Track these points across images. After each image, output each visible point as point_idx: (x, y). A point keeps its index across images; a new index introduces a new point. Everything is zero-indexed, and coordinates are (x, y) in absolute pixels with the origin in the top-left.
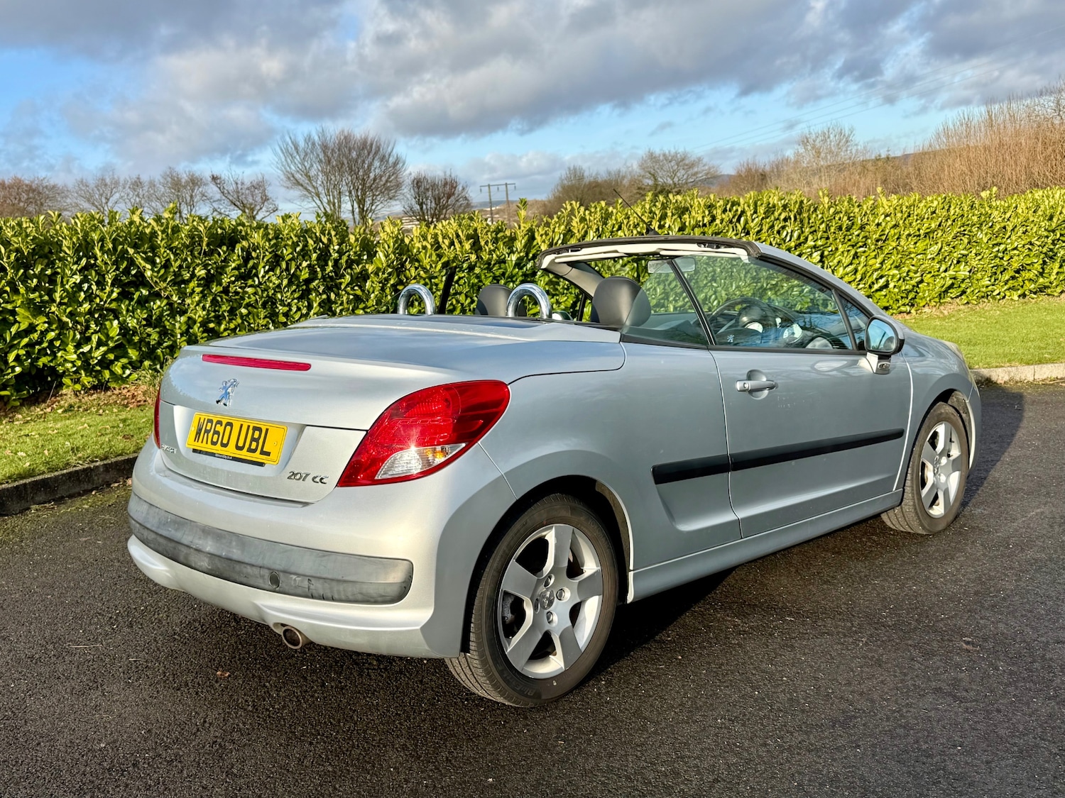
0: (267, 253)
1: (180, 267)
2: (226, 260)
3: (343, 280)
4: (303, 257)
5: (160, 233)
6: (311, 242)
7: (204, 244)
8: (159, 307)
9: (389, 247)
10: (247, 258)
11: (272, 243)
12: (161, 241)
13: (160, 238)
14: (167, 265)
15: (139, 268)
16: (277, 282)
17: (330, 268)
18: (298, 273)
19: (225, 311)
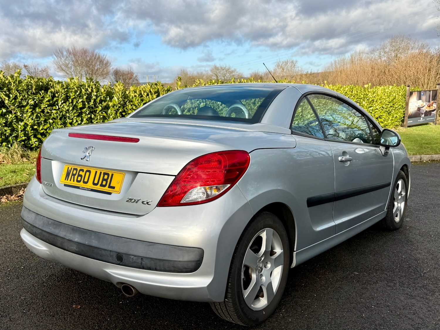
0: (63, 95)
1: (22, 99)
2: (43, 97)
3: (97, 109)
4: (80, 97)
5: (12, 83)
6: (83, 90)
7: (34, 89)
8: (11, 117)
9: (119, 95)
10: (53, 96)
11: (65, 90)
12: (13, 87)
13: (13, 85)
14: (15, 98)
15: (2, 99)
16: (67, 108)
17: (92, 103)
18: (77, 104)
19: (42, 121)
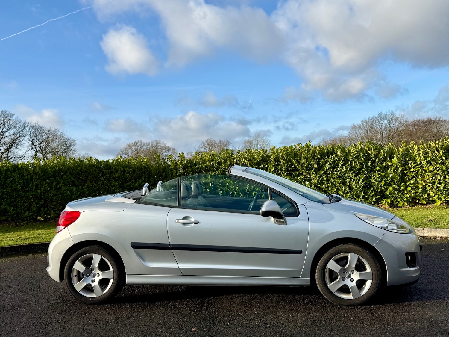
2: (326, 162)
16: (345, 170)
17: (370, 164)
18: (356, 166)
19: (325, 180)
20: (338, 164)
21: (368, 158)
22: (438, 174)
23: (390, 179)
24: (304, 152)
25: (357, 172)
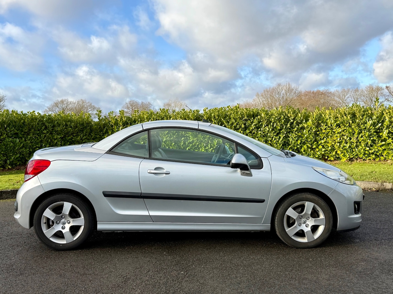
0: (266, 120)
2: (252, 123)
3: (294, 130)
10: (259, 122)
16: (268, 130)
17: (289, 125)
18: (277, 127)
20: (262, 125)
21: (287, 120)
22: (345, 136)
23: (305, 139)
24: (233, 113)
25: (278, 132)
